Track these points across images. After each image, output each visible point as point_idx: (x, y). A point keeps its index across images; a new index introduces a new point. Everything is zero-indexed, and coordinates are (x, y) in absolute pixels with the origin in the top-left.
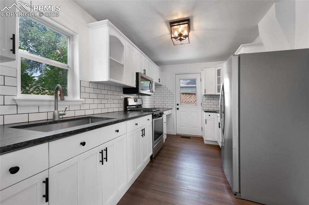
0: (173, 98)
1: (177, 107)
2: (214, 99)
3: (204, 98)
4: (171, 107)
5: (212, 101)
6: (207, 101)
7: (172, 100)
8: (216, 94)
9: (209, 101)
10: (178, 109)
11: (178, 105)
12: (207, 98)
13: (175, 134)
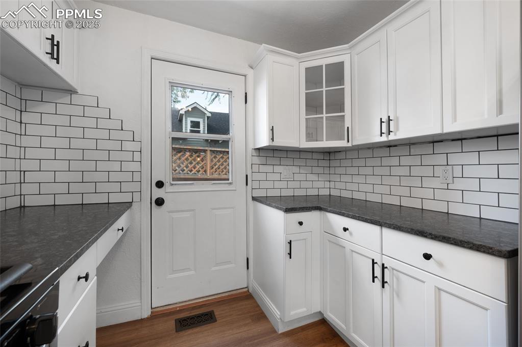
0: (137, 155)
1: (158, 193)
2: (283, 161)
3: (257, 160)
4: (126, 198)
5: (278, 169)
6: (263, 168)
7: (135, 166)
8: (302, 146)
9: (269, 169)
10: (160, 202)
11: (160, 184)
12: (263, 160)
13: (146, 313)
